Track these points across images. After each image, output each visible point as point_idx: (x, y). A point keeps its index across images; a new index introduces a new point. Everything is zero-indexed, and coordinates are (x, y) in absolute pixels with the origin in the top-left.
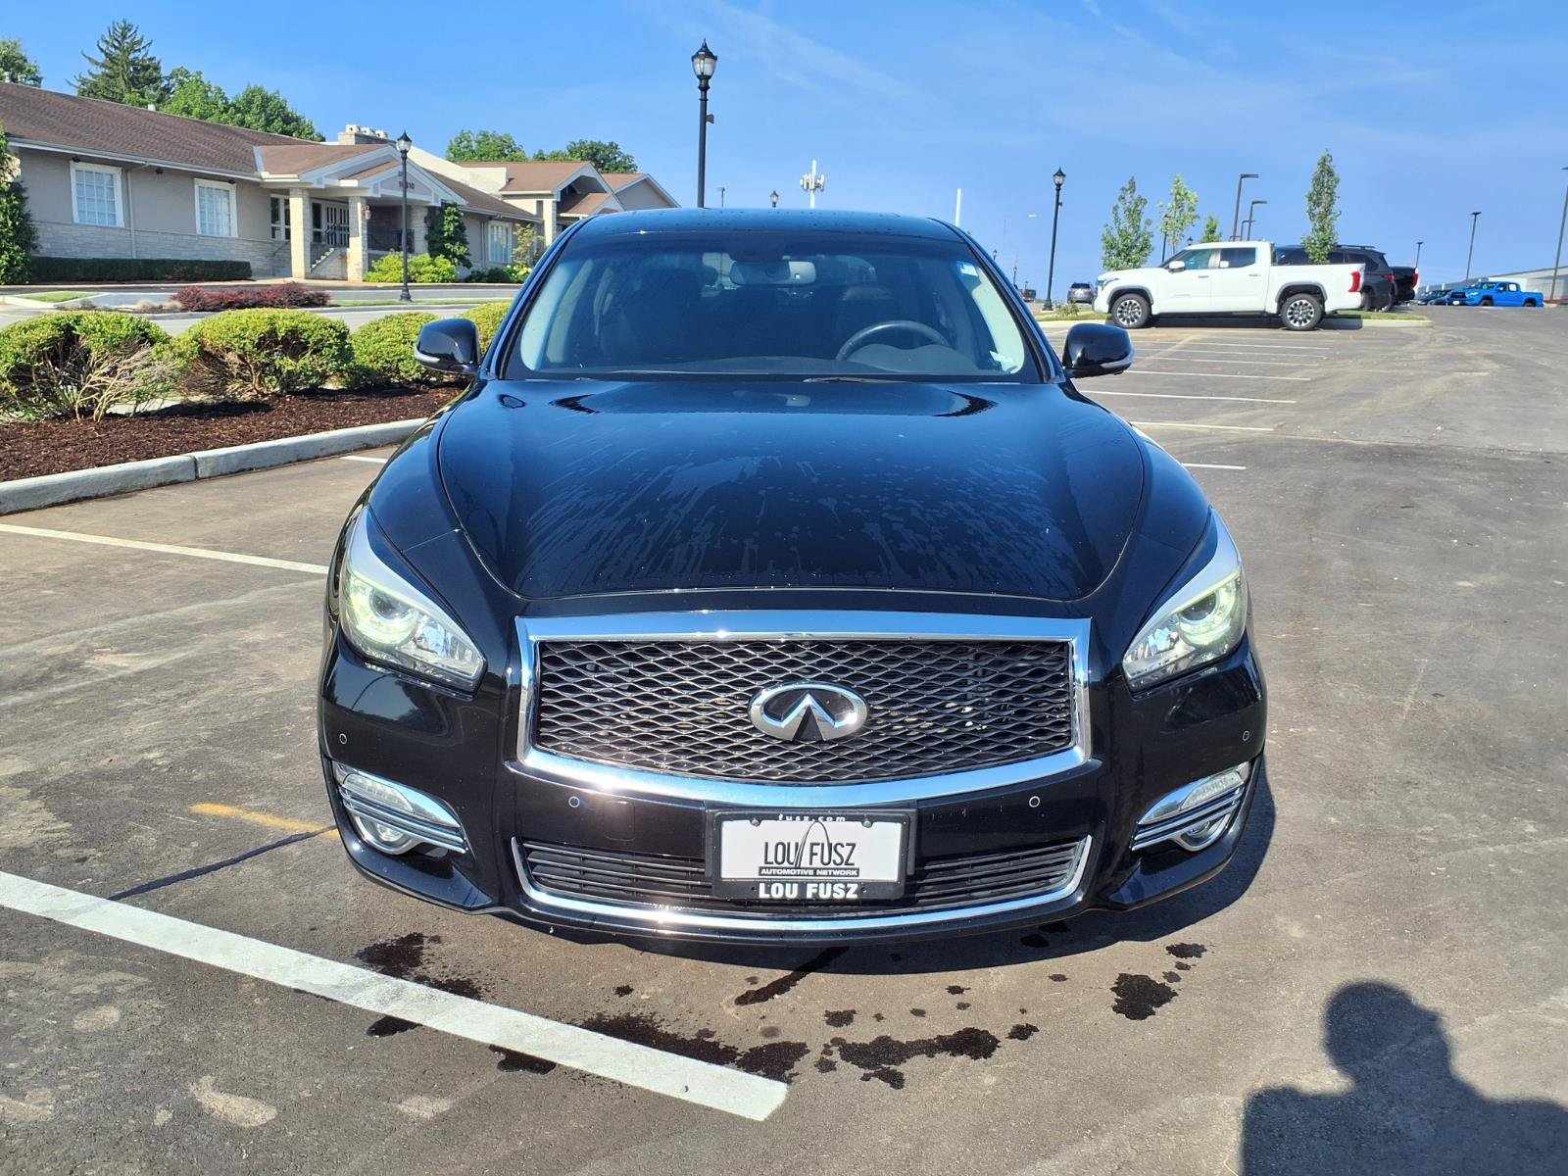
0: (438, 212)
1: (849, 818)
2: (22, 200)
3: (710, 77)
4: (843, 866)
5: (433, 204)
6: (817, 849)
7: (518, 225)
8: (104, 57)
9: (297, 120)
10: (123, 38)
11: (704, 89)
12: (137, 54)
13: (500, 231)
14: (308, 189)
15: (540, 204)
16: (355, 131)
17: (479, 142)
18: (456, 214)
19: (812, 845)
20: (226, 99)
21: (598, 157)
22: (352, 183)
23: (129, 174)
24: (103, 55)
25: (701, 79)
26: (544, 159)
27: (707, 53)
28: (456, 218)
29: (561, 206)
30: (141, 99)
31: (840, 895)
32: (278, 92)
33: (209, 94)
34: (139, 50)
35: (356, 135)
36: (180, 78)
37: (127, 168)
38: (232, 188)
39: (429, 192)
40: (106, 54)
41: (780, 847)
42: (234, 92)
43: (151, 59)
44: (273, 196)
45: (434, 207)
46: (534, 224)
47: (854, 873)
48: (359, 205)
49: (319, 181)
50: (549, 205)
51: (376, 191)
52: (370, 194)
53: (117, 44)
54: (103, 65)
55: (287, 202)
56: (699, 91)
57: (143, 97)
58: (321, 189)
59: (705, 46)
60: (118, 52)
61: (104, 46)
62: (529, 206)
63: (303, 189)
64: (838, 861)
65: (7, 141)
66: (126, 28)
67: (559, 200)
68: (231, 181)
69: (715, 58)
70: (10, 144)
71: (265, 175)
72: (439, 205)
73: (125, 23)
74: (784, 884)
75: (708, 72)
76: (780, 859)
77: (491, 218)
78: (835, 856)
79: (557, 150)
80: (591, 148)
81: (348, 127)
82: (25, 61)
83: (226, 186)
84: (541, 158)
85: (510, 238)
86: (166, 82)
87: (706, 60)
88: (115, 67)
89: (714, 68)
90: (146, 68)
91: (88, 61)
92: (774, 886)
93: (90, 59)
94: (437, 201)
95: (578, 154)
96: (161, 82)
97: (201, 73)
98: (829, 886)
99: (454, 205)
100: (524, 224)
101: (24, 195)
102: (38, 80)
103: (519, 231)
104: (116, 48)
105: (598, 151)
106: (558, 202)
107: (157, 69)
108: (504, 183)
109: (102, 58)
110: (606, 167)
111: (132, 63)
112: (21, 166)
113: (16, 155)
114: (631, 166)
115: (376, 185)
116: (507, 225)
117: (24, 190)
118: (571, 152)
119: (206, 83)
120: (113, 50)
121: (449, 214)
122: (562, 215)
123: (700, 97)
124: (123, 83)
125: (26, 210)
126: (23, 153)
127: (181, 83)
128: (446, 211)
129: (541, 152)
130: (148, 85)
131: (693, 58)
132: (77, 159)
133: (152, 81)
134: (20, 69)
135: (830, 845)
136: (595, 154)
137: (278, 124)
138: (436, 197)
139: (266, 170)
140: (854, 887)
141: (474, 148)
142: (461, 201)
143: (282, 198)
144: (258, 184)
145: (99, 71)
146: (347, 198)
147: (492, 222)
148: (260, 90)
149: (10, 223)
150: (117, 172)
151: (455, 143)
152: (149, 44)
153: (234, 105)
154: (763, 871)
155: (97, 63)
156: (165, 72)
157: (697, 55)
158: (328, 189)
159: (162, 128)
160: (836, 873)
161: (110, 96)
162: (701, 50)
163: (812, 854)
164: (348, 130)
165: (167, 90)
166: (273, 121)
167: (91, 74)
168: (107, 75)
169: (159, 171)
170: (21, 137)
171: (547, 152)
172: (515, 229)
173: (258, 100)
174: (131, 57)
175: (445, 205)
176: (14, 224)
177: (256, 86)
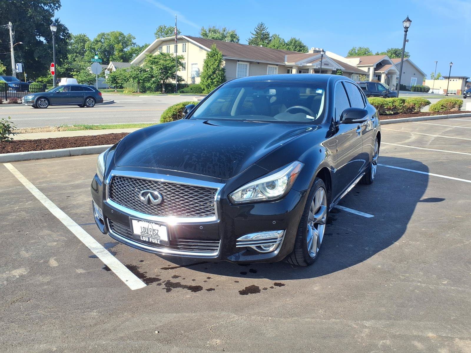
0: (335, 72)
1: (155, 224)
2: (224, 72)
3: (408, 27)
4: (157, 235)
5: (334, 70)
6: (151, 230)
7: (361, 75)
8: (256, 33)
9: (304, 47)
10: (261, 27)
11: (406, 31)
12: (264, 31)
13: (355, 77)
14: (298, 67)
15: (369, 69)
16: (314, 49)
17: (358, 50)
18: (340, 72)
19: (150, 229)
20: (285, 42)
21: (397, 53)
22: (310, 64)
23: (251, 64)
24: (255, 32)
25: (405, 28)
26: (378, 55)
27: (408, 20)
28: (340, 74)
29: (375, 69)
30: (263, 44)
31: (156, 242)
32: (299, 39)
33: (281, 41)
34: (264, 30)
35: (314, 50)
36: (274, 37)
37: (251, 63)
38: (277, 67)
39: (333, 66)
40: (256, 32)
41: (144, 228)
42: (287, 40)
43: (268, 32)
44: (288, 69)
45: (334, 71)
46: (366, 75)
47: (159, 237)
48: (312, 71)
49: (301, 64)
50: (372, 69)
51: (317, 67)
52: (315, 67)
53: (259, 29)
54: (256, 35)
55: (292, 70)
56: (404, 32)
57: (264, 43)
58: (301, 67)
59: (408, 18)
60: (259, 31)
61: (256, 30)
62: (365, 69)
63: (296, 67)
64: (156, 234)
65: (222, 57)
66: (262, 25)
67: (375, 67)
68: (277, 65)
69: (411, 21)
70: (223, 58)
71: (286, 63)
72: (336, 70)
73: (262, 23)
74: (145, 237)
75: (408, 26)
76: (144, 231)
77: (352, 73)
78: (155, 233)
79: (383, 52)
80: (395, 50)
81: (312, 48)
82: (236, 35)
83: (276, 66)
84: (378, 54)
85: (358, 79)
86: (270, 38)
87: (408, 22)
88: (258, 35)
89: (410, 24)
90: (265, 35)
91: (251, 34)
92: (143, 237)
93: (252, 33)
94: (335, 69)
95: (390, 52)
96: (269, 38)
97: (279, 35)
98: (154, 239)
99: (340, 70)
100: (363, 75)
101: (225, 71)
102: (238, 40)
103: (361, 77)
104: (259, 30)
105: (397, 51)
106: (375, 68)
107: (268, 35)
108: (359, 63)
109: (255, 33)
110: (399, 56)
111: (263, 34)
112: (225, 63)
113: (224, 60)
114: (408, 56)
115: (317, 65)
116: (358, 75)
117: (225, 70)
118: (388, 52)
119: (280, 38)
120: (258, 30)
121: (338, 73)
122: (376, 72)
123: (404, 34)
124: (259, 39)
125: (225, 75)
126: (226, 60)
127: (274, 38)
128: (338, 72)
129: (378, 52)
130: (266, 39)
131: (403, 22)
132: (238, 61)
133: (267, 38)
134: (235, 37)
135: (153, 229)
136: (396, 52)
137: (298, 48)
138: (335, 67)
139: (287, 62)
140: (159, 241)
141: (356, 52)
142: (343, 68)
143: (290, 69)
144: (284, 66)
145: (254, 36)
146: (309, 69)
147: (353, 75)
148: (294, 39)
149: (221, 78)
150: (248, 64)
151: (350, 51)
152: (267, 28)
153: (287, 44)
154: (142, 233)
155: (254, 34)
156: (270, 36)
157: (405, 21)
158: (303, 66)
159: (262, 51)
160: (156, 237)
161: (256, 43)
162: (406, 19)
163: (150, 231)
164: (312, 49)
165: (270, 40)
166: (297, 47)
167: (252, 37)
168: (256, 37)
169: (258, 63)
170: (226, 56)
171: (380, 52)
172: (360, 76)
173: (293, 42)
174: (262, 32)
175: (337, 70)
176: (221, 79)
177: (293, 38)
